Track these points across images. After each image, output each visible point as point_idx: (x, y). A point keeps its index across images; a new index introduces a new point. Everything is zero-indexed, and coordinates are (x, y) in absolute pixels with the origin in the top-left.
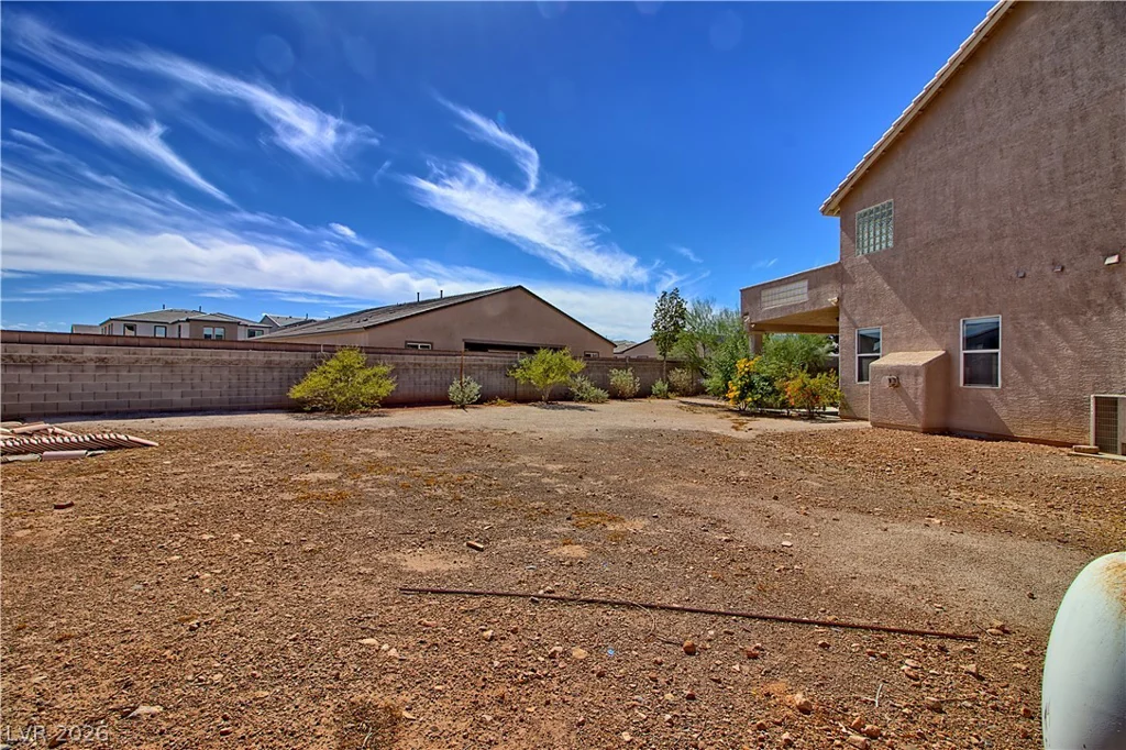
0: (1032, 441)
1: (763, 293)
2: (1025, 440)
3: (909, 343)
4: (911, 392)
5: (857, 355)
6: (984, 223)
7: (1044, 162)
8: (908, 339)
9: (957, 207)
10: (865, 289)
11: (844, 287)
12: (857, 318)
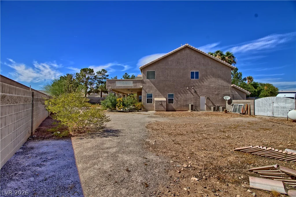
0: (178, 111)
1: (116, 82)
2: (177, 111)
3: (159, 96)
4: (164, 105)
5: (147, 98)
6: (172, 79)
7: (180, 74)
8: (158, 96)
9: (167, 76)
10: (149, 86)
11: (144, 84)
12: (147, 91)
